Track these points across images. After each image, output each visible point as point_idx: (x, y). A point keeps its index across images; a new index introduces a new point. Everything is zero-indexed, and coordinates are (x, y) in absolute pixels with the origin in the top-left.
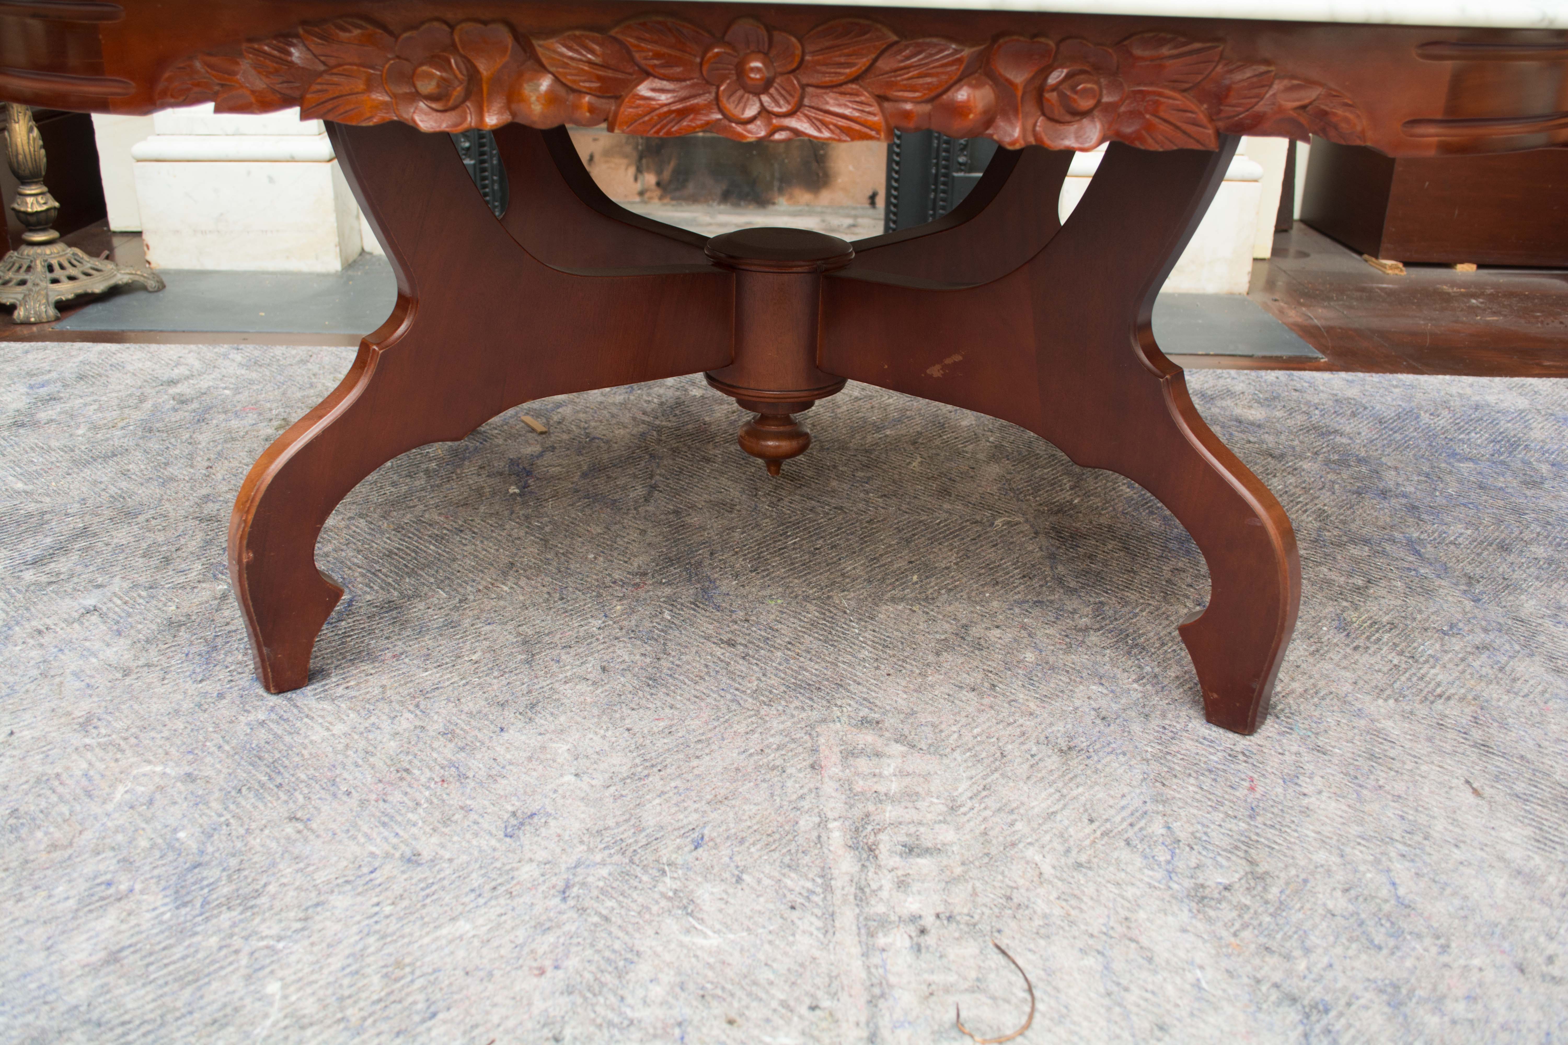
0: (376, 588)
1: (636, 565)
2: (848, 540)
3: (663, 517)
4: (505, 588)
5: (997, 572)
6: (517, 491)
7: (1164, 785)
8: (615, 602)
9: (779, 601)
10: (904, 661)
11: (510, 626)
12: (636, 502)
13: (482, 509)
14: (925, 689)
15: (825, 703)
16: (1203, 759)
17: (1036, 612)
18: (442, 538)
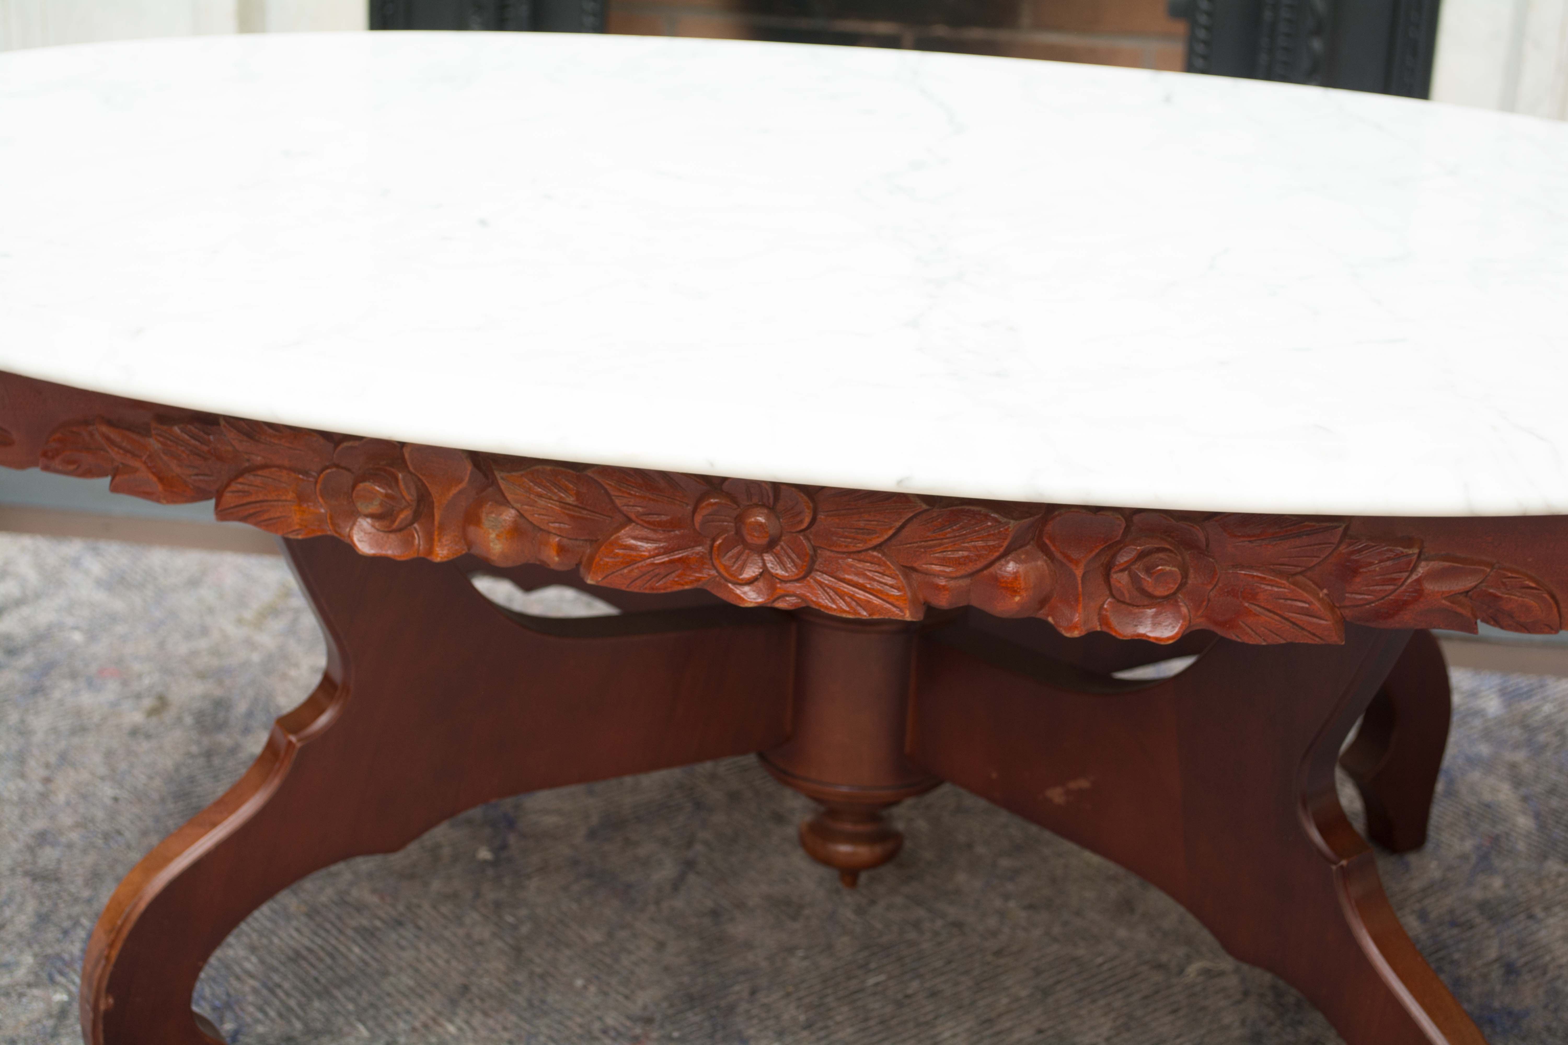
0: (272, 1014)
1: (640, 1003)
3: (694, 921)
4: (452, 1029)
6: (489, 856)
12: (660, 890)
13: (436, 885)
18: (373, 935)
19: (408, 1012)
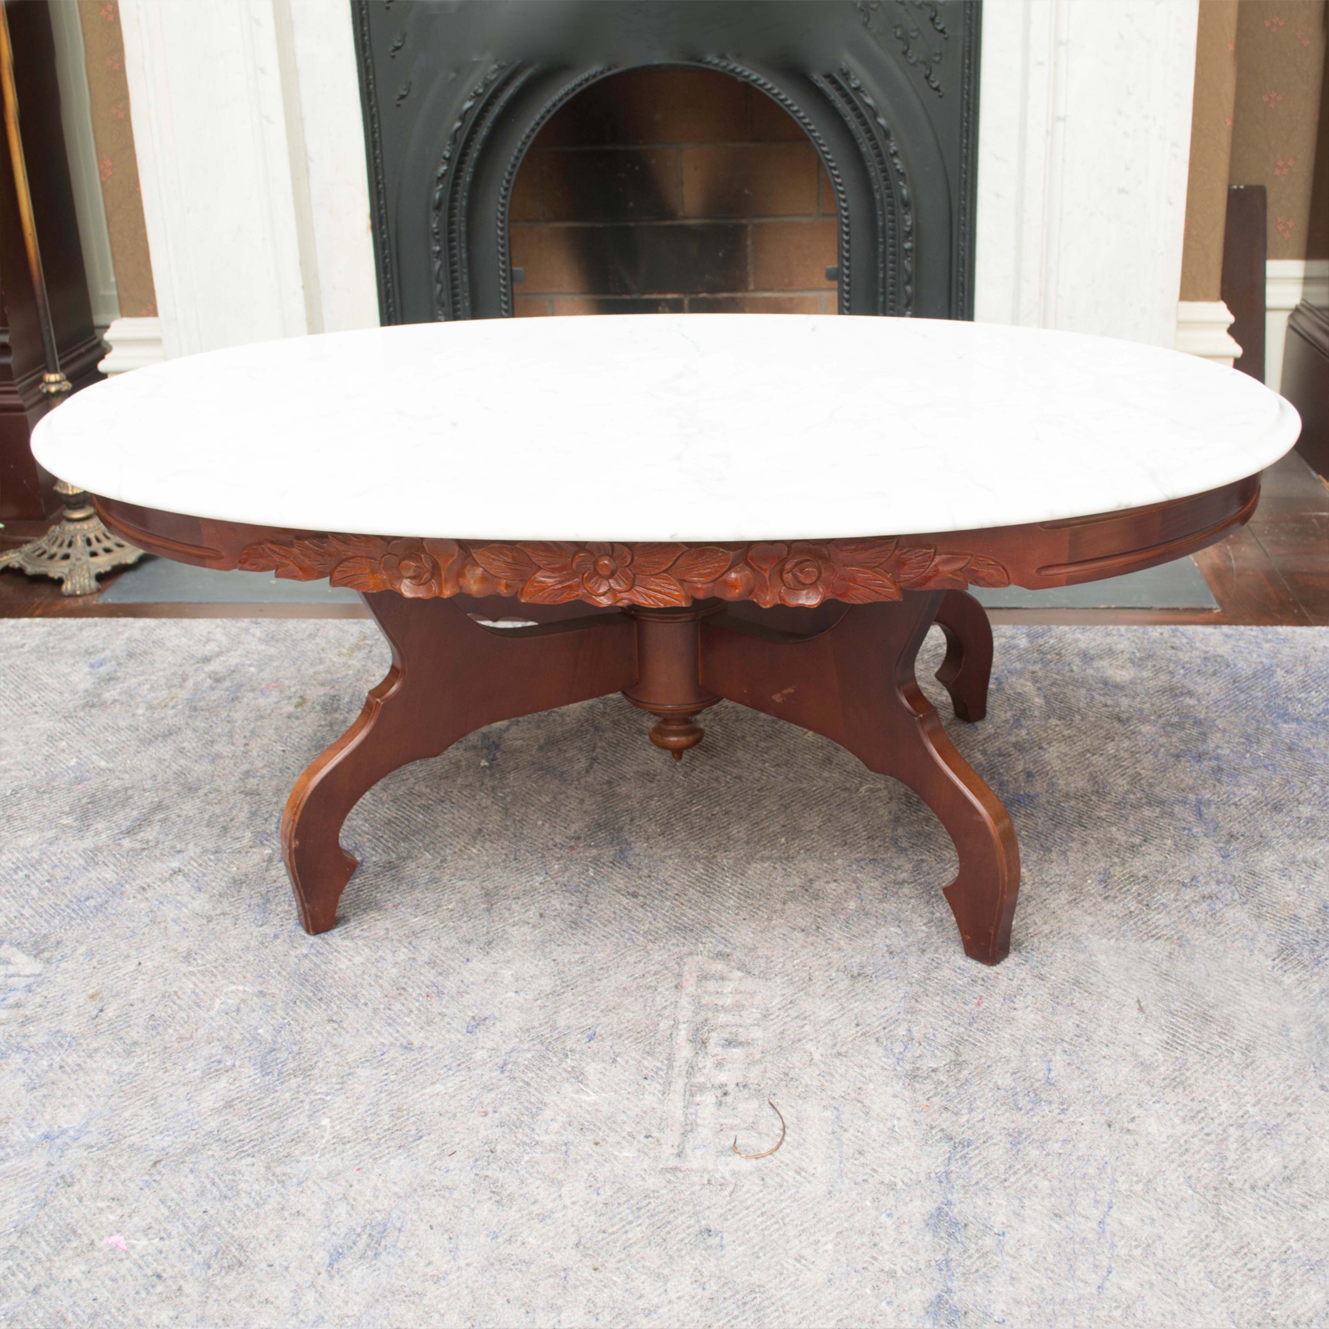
0: (380, 851)
1: (573, 830)
2: (739, 806)
3: (598, 787)
4: (475, 851)
5: (849, 833)
6: (487, 764)
7: (917, 1001)
8: (554, 862)
9: (676, 861)
10: (758, 909)
11: (477, 882)
12: (579, 773)
13: (459, 781)
14: (768, 931)
15: (694, 941)
16: (952, 983)
17: (869, 868)
18: (429, 808)
19: (451, 845)
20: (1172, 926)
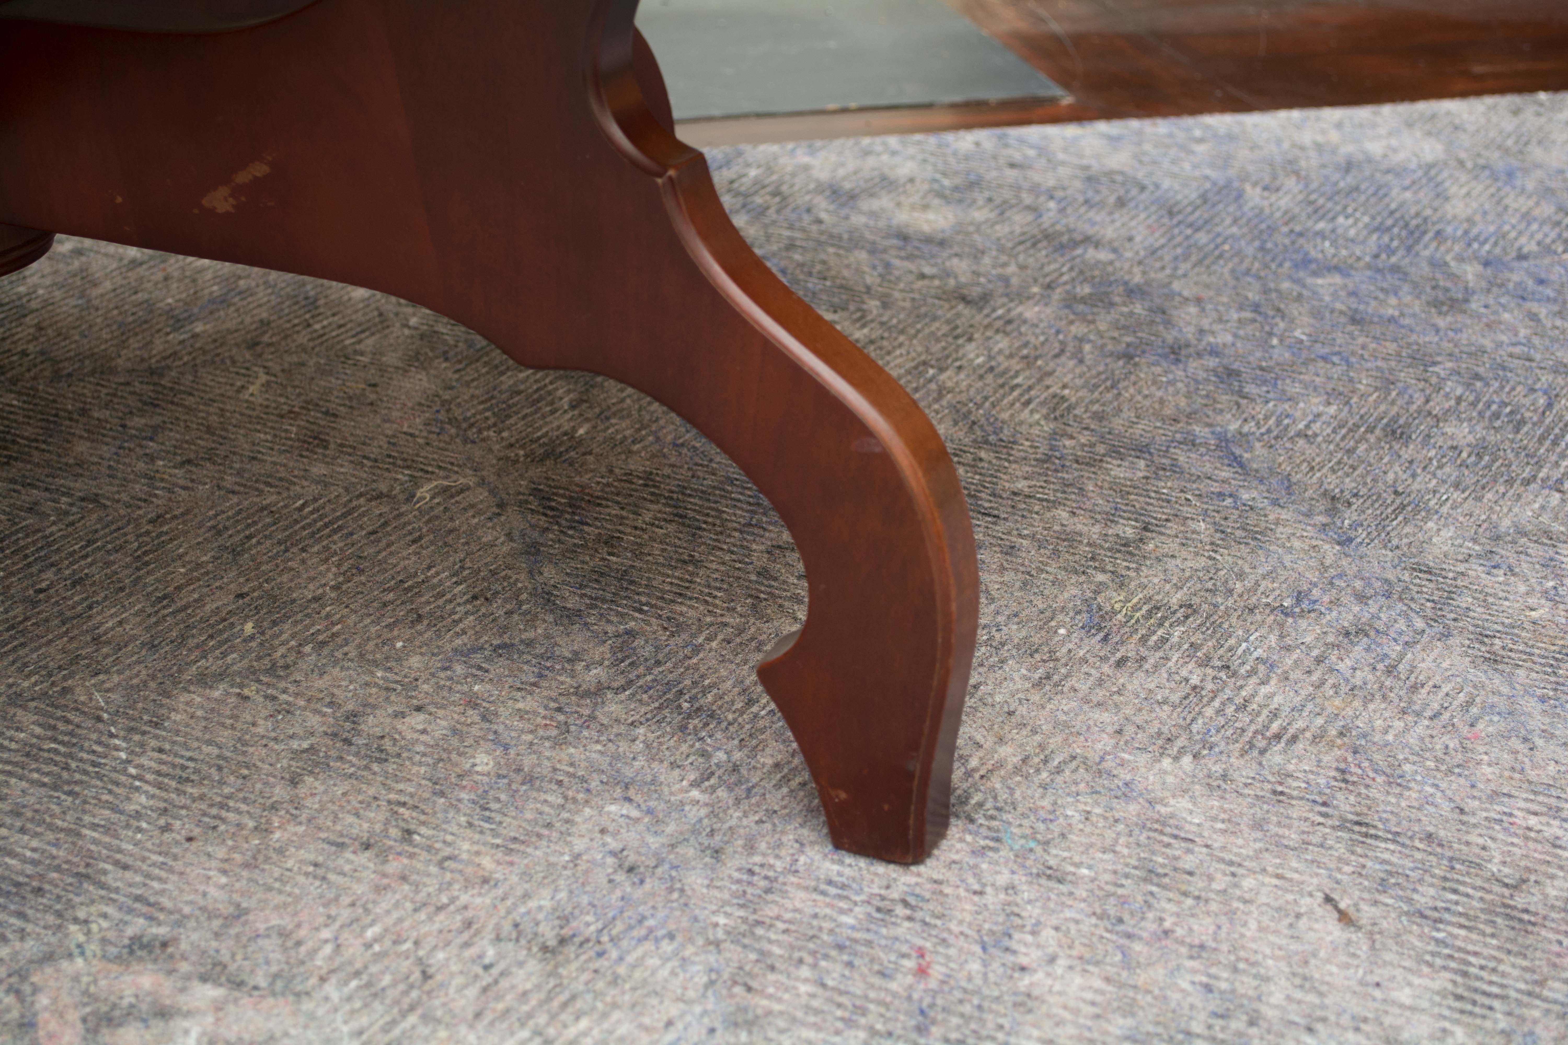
2: (108, 564)
5: (419, 594)
7: (749, 989)
10: (222, 806)
14: (267, 859)
15: (51, 919)
16: (827, 925)
17: (499, 667)
20: (1310, 706)
